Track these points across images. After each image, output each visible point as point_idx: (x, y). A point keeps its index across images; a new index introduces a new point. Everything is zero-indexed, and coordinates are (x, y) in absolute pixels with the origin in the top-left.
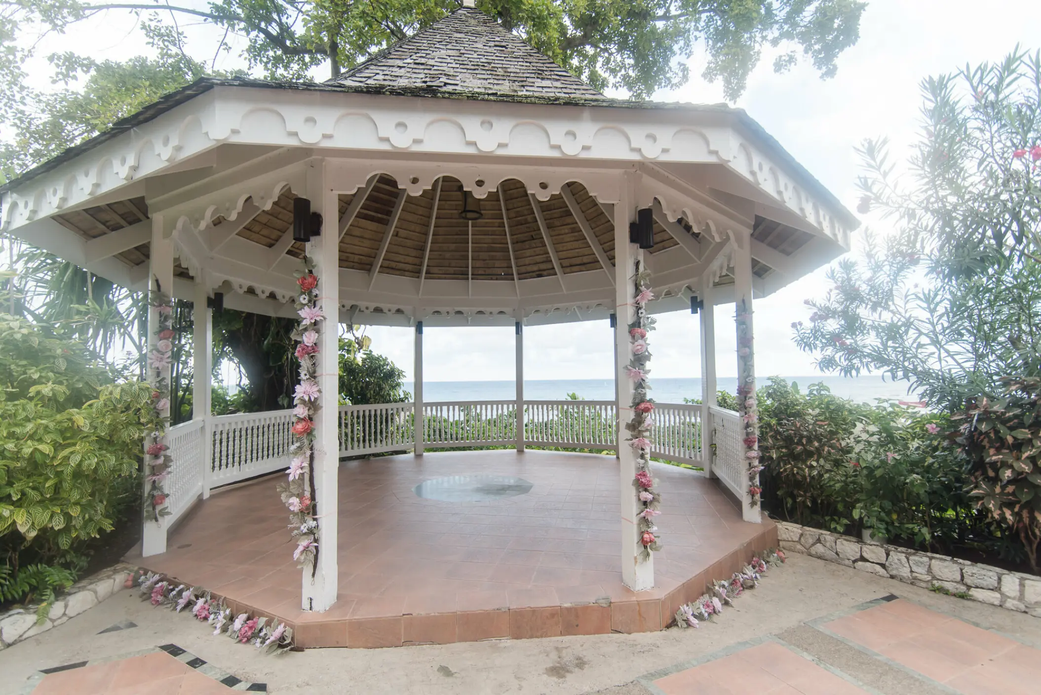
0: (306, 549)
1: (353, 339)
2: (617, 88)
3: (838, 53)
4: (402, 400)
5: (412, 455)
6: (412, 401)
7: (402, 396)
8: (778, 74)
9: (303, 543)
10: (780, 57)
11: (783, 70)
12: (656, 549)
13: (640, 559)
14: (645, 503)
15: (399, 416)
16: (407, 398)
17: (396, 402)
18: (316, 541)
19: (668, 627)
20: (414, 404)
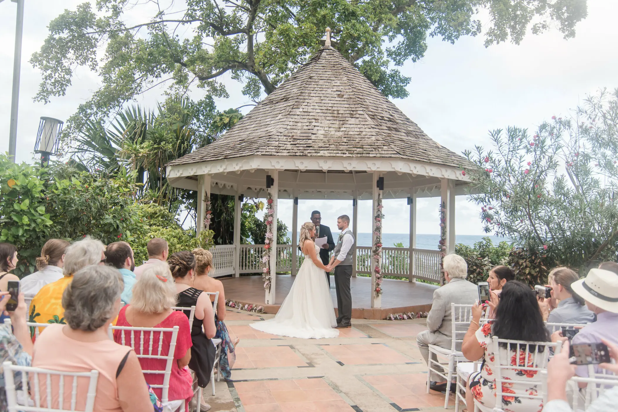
0: (268, 284)
1: (253, 203)
2: (433, 36)
3: (576, 23)
4: (284, 243)
5: (290, 275)
6: (290, 244)
7: (285, 241)
8: (535, 35)
9: (267, 282)
10: (536, 24)
11: (538, 33)
12: (381, 293)
13: (375, 296)
14: (379, 278)
15: (283, 252)
16: (288, 242)
17: (282, 244)
18: (270, 282)
19: (384, 319)
20: (292, 246)
